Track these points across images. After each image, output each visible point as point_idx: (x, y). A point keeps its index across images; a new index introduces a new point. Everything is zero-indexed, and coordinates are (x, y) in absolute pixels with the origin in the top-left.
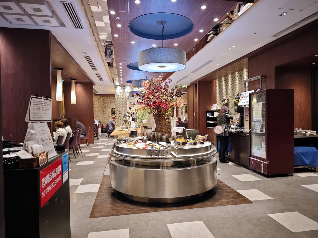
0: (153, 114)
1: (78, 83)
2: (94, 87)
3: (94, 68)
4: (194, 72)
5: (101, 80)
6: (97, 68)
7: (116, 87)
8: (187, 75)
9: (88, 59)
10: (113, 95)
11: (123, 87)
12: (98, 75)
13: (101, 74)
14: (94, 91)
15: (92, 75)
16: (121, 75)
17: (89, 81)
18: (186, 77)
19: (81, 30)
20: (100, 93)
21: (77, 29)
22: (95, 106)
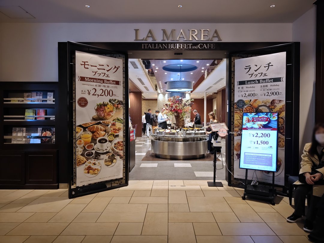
0: (175, 115)
1: (131, 92)
2: (142, 94)
3: (143, 83)
4: (215, 84)
5: (148, 90)
6: (145, 84)
7: (158, 94)
8: (211, 86)
9: (140, 80)
10: (156, 100)
11: (164, 94)
12: (146, 87)
13: (147, 87)
14: (142, 97)
15: (141, 87)
16: (161, 88)
17: (139, 91)
18: (210, 87)
19: (137, 69)
20: (147, 98)
21: (135, 69)
22: (142, 108)
